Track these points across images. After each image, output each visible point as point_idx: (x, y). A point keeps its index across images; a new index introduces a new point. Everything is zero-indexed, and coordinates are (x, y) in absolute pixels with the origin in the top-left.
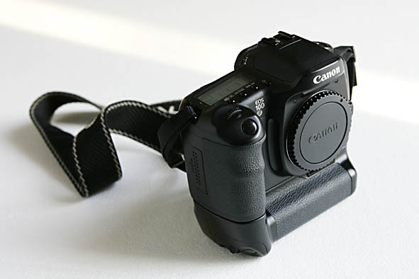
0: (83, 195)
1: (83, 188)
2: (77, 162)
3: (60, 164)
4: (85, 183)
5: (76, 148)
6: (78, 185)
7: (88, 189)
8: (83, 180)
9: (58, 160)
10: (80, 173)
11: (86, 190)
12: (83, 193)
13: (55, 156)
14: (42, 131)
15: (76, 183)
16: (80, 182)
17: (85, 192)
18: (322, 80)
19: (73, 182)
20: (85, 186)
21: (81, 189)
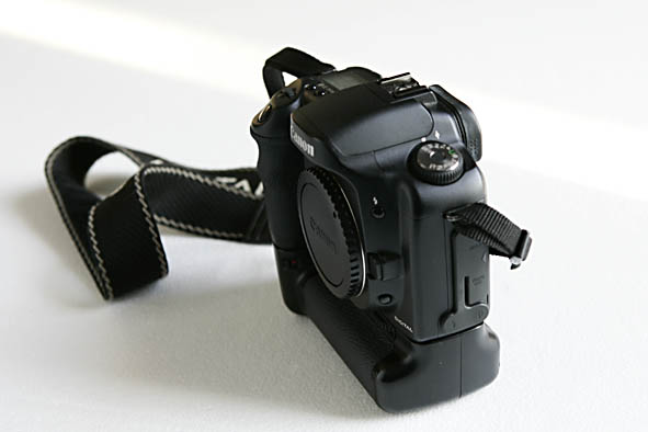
0: (105, 295)
1: (104, 282)
2: (95, 242)
4: (107, 275)
5: (93, 223)
6: (98, 278)
7: (110, 285)
8: (104, 270)
9: (77, 243)
10: (99, 258)
11: (108, 287)
12: (104, 291)
13: (74, 238)
14: (59, 197)
16: (100, 273)
17: (107, 291)
20: (107, 280)
21: (101, 285)
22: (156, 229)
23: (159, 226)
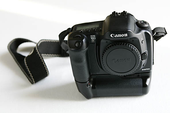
0: (32, 83)
1: (32, 80)
3: (22, 70)
4: (33, 78)
5: (26, 63)
6: (30, 79)
7: (34, 80)
8: (32, 77)
9: (21, 68)
10: (30, 73)
11: (34, 81)
12: (32, 82)
15: (29, 78)
16: (31, 78)
17: (33, 82)
18: (115, 36)
19: (28, 78)
20: (33, 79)
21: (31, 81)
22: (42, 58)
23: (43, 57)
